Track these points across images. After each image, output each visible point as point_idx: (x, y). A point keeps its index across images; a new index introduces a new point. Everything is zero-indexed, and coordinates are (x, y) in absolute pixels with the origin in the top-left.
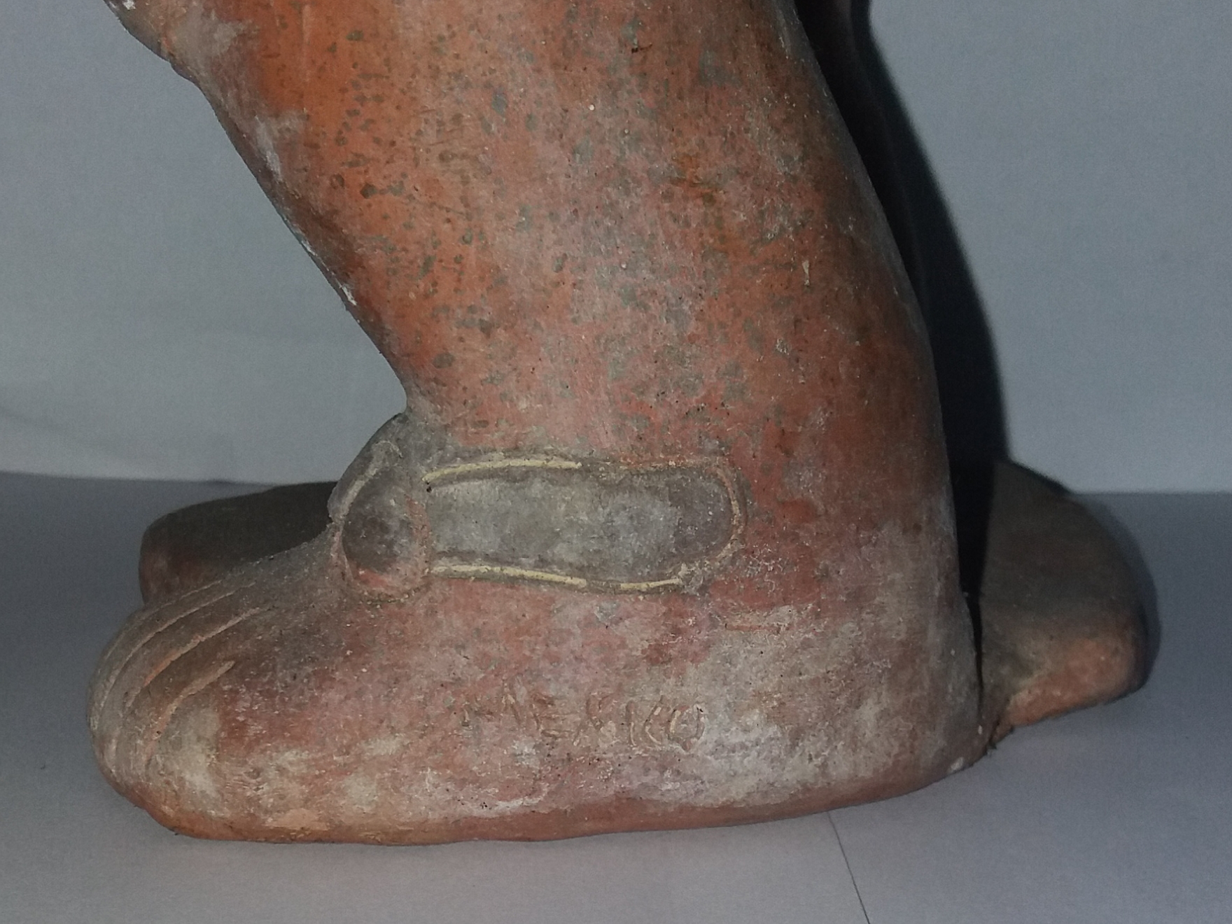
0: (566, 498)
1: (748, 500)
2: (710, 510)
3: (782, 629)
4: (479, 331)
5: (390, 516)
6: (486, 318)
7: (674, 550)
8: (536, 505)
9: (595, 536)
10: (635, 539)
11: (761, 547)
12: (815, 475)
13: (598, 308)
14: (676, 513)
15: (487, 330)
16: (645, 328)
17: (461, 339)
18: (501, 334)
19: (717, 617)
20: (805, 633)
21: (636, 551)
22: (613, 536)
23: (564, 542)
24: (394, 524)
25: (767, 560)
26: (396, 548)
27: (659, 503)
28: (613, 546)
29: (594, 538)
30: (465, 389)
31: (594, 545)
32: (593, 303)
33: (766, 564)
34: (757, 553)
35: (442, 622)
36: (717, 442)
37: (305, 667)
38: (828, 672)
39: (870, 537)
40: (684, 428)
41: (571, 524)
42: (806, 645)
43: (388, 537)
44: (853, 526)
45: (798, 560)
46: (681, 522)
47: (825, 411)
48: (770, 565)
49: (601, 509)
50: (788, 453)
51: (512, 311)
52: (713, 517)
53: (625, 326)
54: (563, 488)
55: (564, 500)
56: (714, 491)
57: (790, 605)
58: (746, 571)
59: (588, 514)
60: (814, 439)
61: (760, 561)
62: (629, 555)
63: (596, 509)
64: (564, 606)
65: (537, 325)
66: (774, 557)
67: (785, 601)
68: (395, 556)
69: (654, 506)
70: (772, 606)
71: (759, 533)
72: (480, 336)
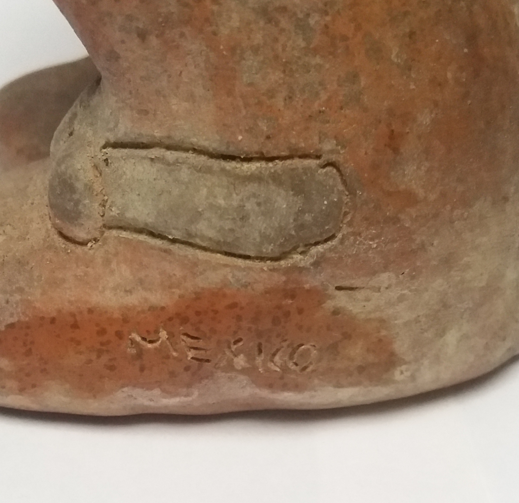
0: (207, 184)
1: (358, 192)
2: (325, 200)
3: (382, 289)
4: (136, 36)
5: (77, 179)
6: (141, 26)
7: (293, 233)
8: (184, 187)
9: (230, 217)
10: (261, 223)
11: (367, 229)
12: (419, 168)
13: (235, 22)
14: (297, 201)
15: (142, 36)
16: (276, 40)
17: (123, 42)
18: (154, 41)
19: (327, 283)
20: (401, 290)
21: (262, 231)
22: (244, 218)
23: (205, 220)
24: (79, 186)
25: (372, 239)
26: (80, 207)
27: (283, 192)
28: (244, 227)
29: (229, 219)
30: (129, 81)
31: (228, 225)
32: (230, 17)
33: (371, 243)
34: (363, 235)
35: (115, 270)
36: (335, 142)
37: (14, 295)
38: (419, 316)
39: (462, 214)
40: (307, 129)
41: (211, 207)
42: (401, 299)
43: (76, 197)
44: (448, 207)
45: (398, 239)
46: (300, 209)
47: (431, 112)
48: (374, 244)
49: (234, 195)
50: (396, 151)
51: (162, 22)
52: (327, 206)
53: (258, 38)
54: (205, 174)
55: (205, 186)
56: (329, 184)
57: (389, 271)
58: (353, 249)
59: (224, 199)
60: (419, 137)
61: (366, 240)
62: (257, 235)
63: (231, 194)
64: (205, 270)
65: (182, 35)
66: (378, 236)
67: (386, 268)
68: (80, 213)
69: (279, 194)
70: (374, 273)
71: (366, 219)
72: (137, 41)
